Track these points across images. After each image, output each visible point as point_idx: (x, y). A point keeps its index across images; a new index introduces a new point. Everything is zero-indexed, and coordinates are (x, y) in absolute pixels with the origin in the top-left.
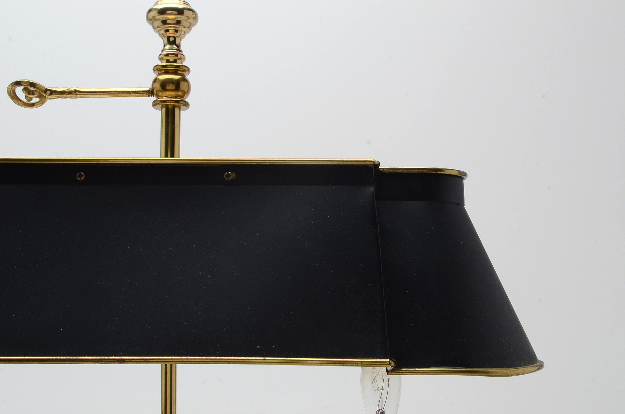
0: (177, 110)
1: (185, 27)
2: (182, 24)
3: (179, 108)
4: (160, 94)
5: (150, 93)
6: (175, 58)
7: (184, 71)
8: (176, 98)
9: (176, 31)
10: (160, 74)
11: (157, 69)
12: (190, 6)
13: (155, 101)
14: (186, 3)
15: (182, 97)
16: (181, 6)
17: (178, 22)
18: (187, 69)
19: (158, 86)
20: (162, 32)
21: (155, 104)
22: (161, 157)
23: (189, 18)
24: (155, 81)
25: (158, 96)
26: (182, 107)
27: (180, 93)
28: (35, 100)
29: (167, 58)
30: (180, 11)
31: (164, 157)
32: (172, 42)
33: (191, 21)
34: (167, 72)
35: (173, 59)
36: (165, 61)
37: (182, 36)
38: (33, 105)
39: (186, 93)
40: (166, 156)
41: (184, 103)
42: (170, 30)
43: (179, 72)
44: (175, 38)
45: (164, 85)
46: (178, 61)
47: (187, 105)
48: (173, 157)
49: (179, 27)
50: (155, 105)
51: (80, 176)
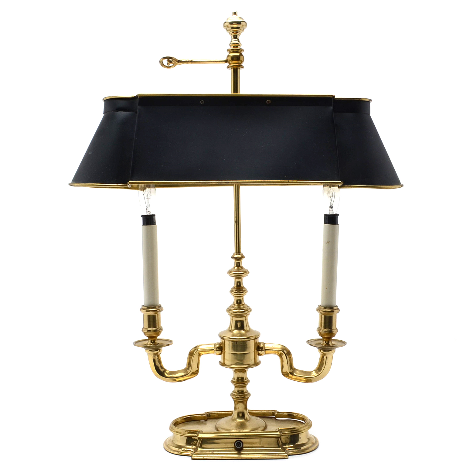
0: (238, 69)
1: (241, 30)
2: (240, 29)
3: (239, 69)
4: (230, 62)
5: (226, 61)
6: (237, 45)
7: (242, 51)
8: (238, 64)
9: (238, 32)
10: (230, 53)
11: (228, 50)
13: (228, 66)
14: (241, 18)
15: (241, 63)
16: (239, 20)
17: (238, 28)
18: (242, 50)
19: (229, 58)
20: (231, 32)
21: (228, 67)
22: (231, 93)
23: (243, 26)
24: (228, 56)
25: (230, 64)
26: (240, 68)
27: (240, 62)
28: (171, 65)
29: (234, 45)
30: (239, 23)
32: (235, 37)
33: (244, 27)
34: (234, 52)
36: (233, 47)
37: (240, 34)
38: (170, 67)
39: (242, 62)
40: (234, 93)
41: (241, 66)
43: (239, 52)
44: (237, 36)
45: (233, 58)
46: (238, 46)
47: (243, 67)
48: (237, 93)
49: (238, 30)
50: (229, 67)
51: (202, 102)
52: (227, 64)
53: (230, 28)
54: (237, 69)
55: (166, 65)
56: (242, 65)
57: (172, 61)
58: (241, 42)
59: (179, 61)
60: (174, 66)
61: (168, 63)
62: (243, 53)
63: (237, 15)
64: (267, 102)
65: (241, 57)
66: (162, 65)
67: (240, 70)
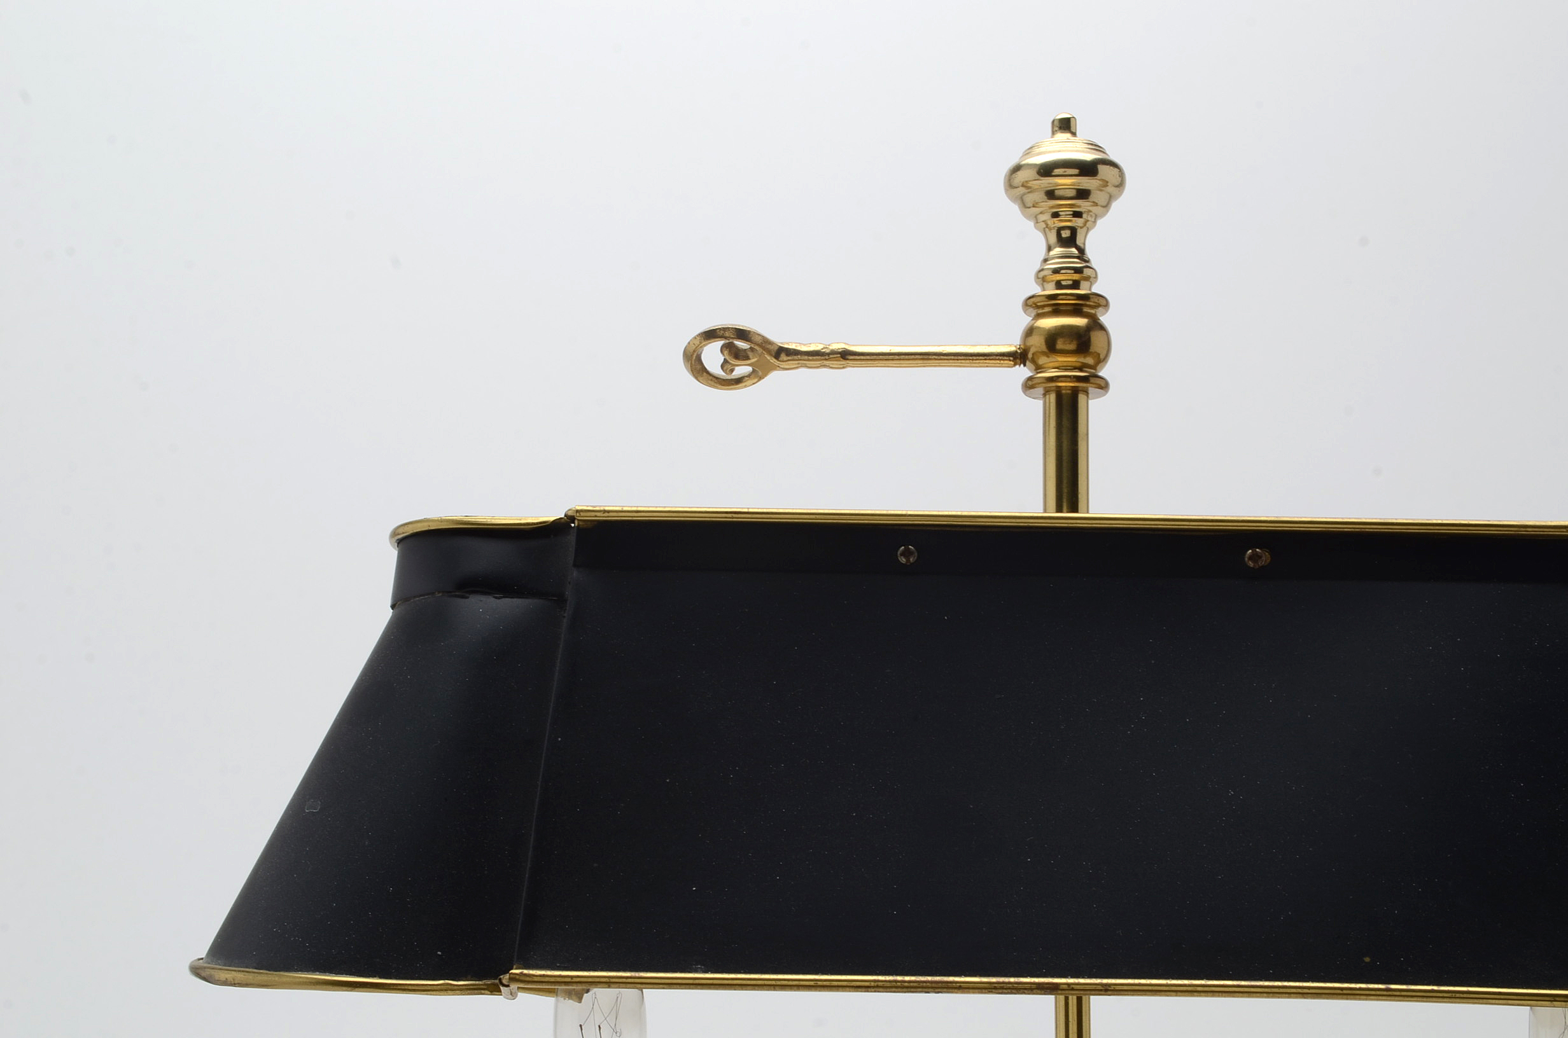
0: (1082, 398)
1: (1096, 204)
2: (1092, 197)
3: (1086, 392)
4: (1042, 360)
5: (1019, 357)
6: (1076, 277)
7: (1098, 306)
8: (1081, 369)
9: (1078, 215)
10: (1039, 316)
11: (1031, 303)
13: (1030, 379)
14: (1097, 148)
15: (1094, 367)
16: (1089, 156)
17: (1083, 194)
18: (1101, 302)
19: (1037, 343)
20: (1047, 217)
21: (1029, 385)
22: (1045, 511)
23: (1105, 183)
24: (1030, 332)
25: (1038, 368)
27: (1089, 360)
28: (742, 370)
29: (1058, 277)
30: (1087, 169)
31: (1055, 510)
33: (1110, 189)
34: (1057, 311)
35: (1070, 280)
36: (1053, 285)
37: (1088, 224)
38: (738, 381)
39: (1101, 360)
40: (1059, 509)
41: (1098, 381)
42: (1061, 213)
43: (1086, 310)
44: (1074, 231)
46: (1084, 284)
47: (1104, 386)
48: (1076, 510)
49: (1083, 205)
50: (1032, 387)
52: (1023, 372)
53: (1039, 196)
54: (1075, 394)
55: (717, 371)
56: (1100, 374)
57: (750, 354)
58: (1093, 264)
59: (784, 355)
60: (758, 374)
61: (725, 361)
62: (1105, 319)
63: (1074, 134)
64: (1250, 558)
65: (1096, 338)
66: (697, 368)
67: (1090, 401)
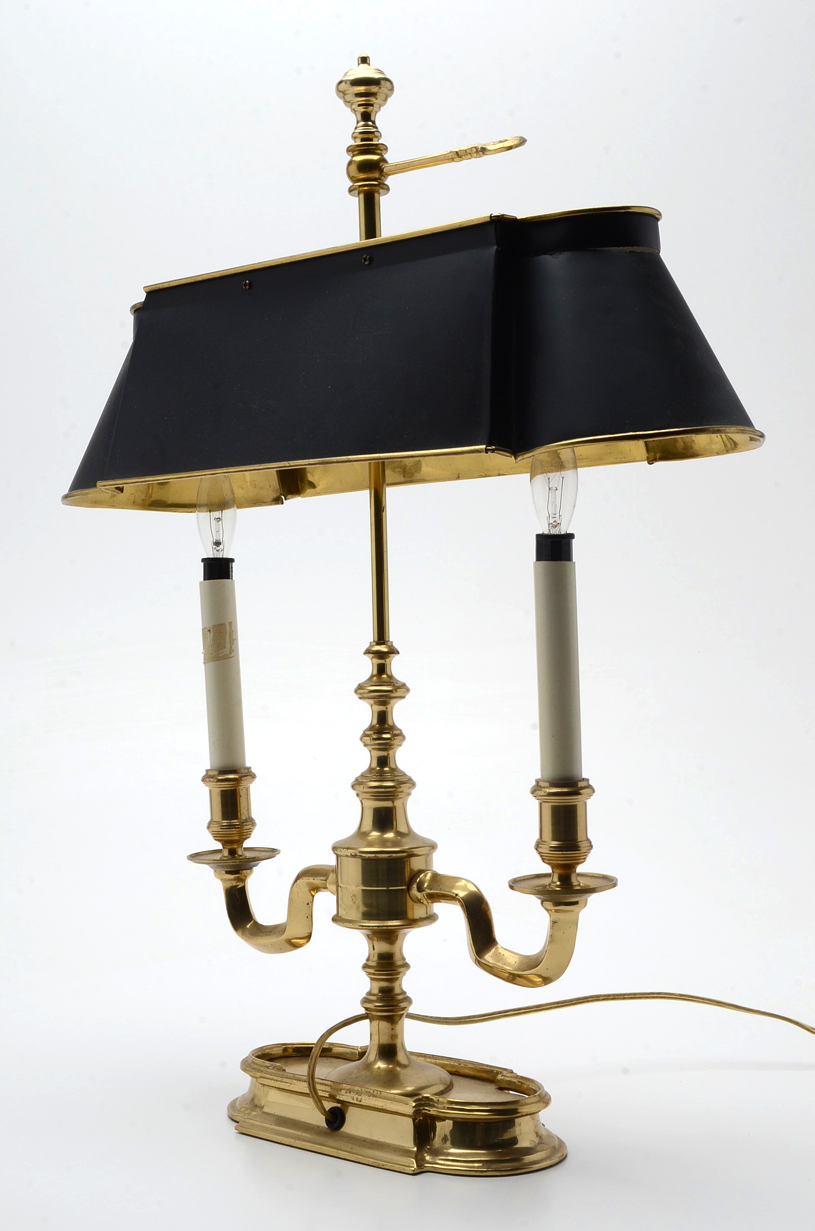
12: (384, 74)
32: (366, 117)
